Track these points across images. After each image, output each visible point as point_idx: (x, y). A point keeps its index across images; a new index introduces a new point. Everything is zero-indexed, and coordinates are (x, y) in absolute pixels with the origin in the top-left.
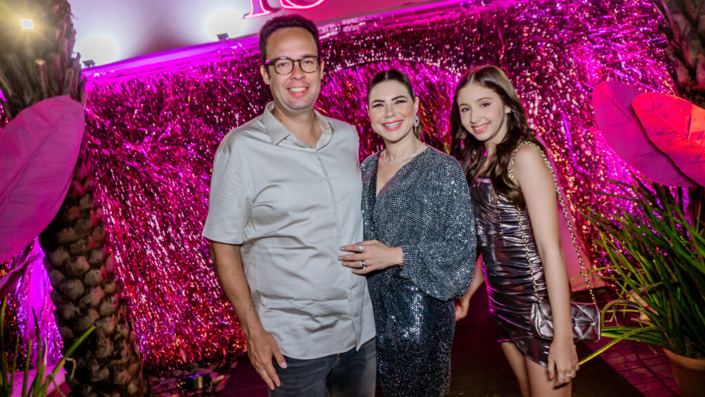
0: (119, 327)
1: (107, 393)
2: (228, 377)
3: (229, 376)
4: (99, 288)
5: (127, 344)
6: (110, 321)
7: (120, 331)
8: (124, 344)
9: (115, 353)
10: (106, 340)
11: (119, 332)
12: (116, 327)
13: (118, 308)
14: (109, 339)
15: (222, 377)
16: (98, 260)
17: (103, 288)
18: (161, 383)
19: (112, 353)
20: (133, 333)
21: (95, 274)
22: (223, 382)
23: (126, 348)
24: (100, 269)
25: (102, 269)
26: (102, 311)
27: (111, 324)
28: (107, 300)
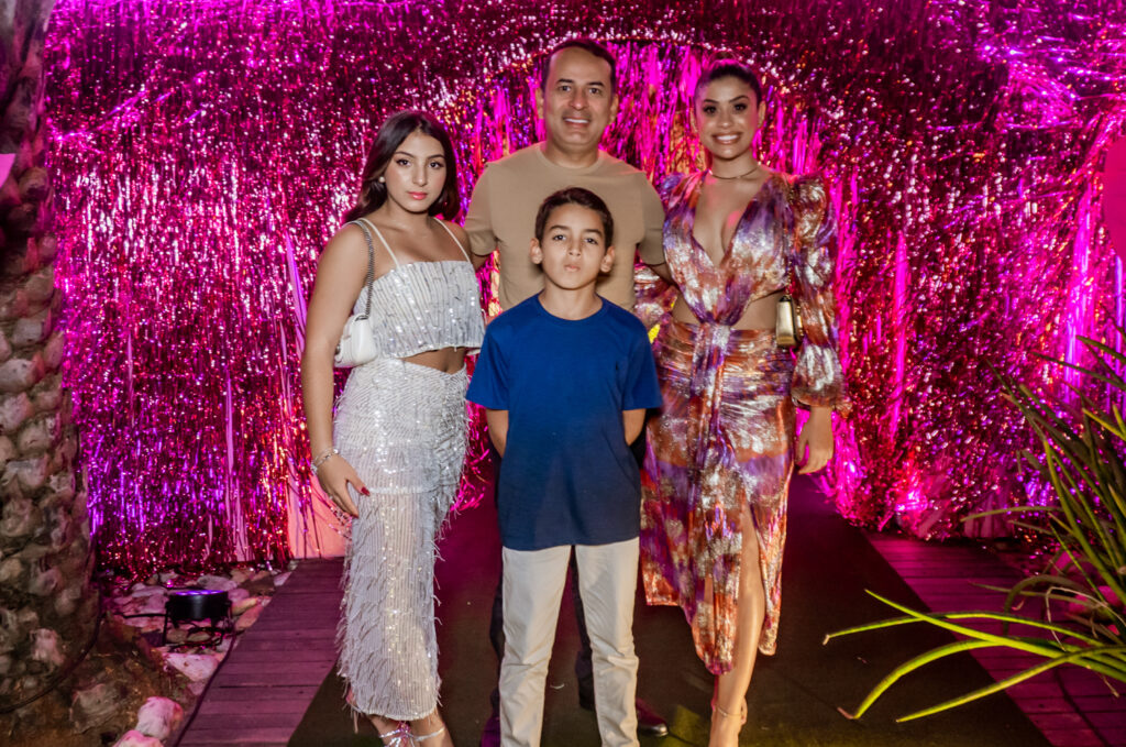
0: (54, 479)
1: (10, 609)
2: (266, 601)
3: (268, 601)
4: (23, 396)
5: (65, 516)
6: (38, 466)
7: (54, 487)
8: (60, 516)
9: (39, 531)
10: (24, 502)
11: (53, 492)
12: (48, 480)
13: (57, 442)
14: (30, 501)
15: (252, 601)
16: (30, 340)
17: (32, 398)
18: (135, 595)
19: (32, 531)
20: (83, 495)
21: (20, 370)
22: (255, 611)
23: (63, 525)
24: (30, 359)
25: (36, 359)
26: (22, 444)
27: (38, 472)
28: (36, 423)
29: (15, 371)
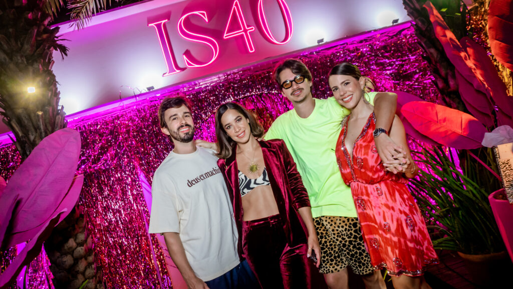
0: (98, 285)
4: (83, 260)
6: (93, 281)
12: (96, 286)
13: (97, 273)
16: (82, 240)
17: (86, 259)
21: (81, 250)
24: (83, 246)
25: (85, 246)
26: (86, 276)
27: (93, 284)
28: (89, 267)
29: (79, 251)
